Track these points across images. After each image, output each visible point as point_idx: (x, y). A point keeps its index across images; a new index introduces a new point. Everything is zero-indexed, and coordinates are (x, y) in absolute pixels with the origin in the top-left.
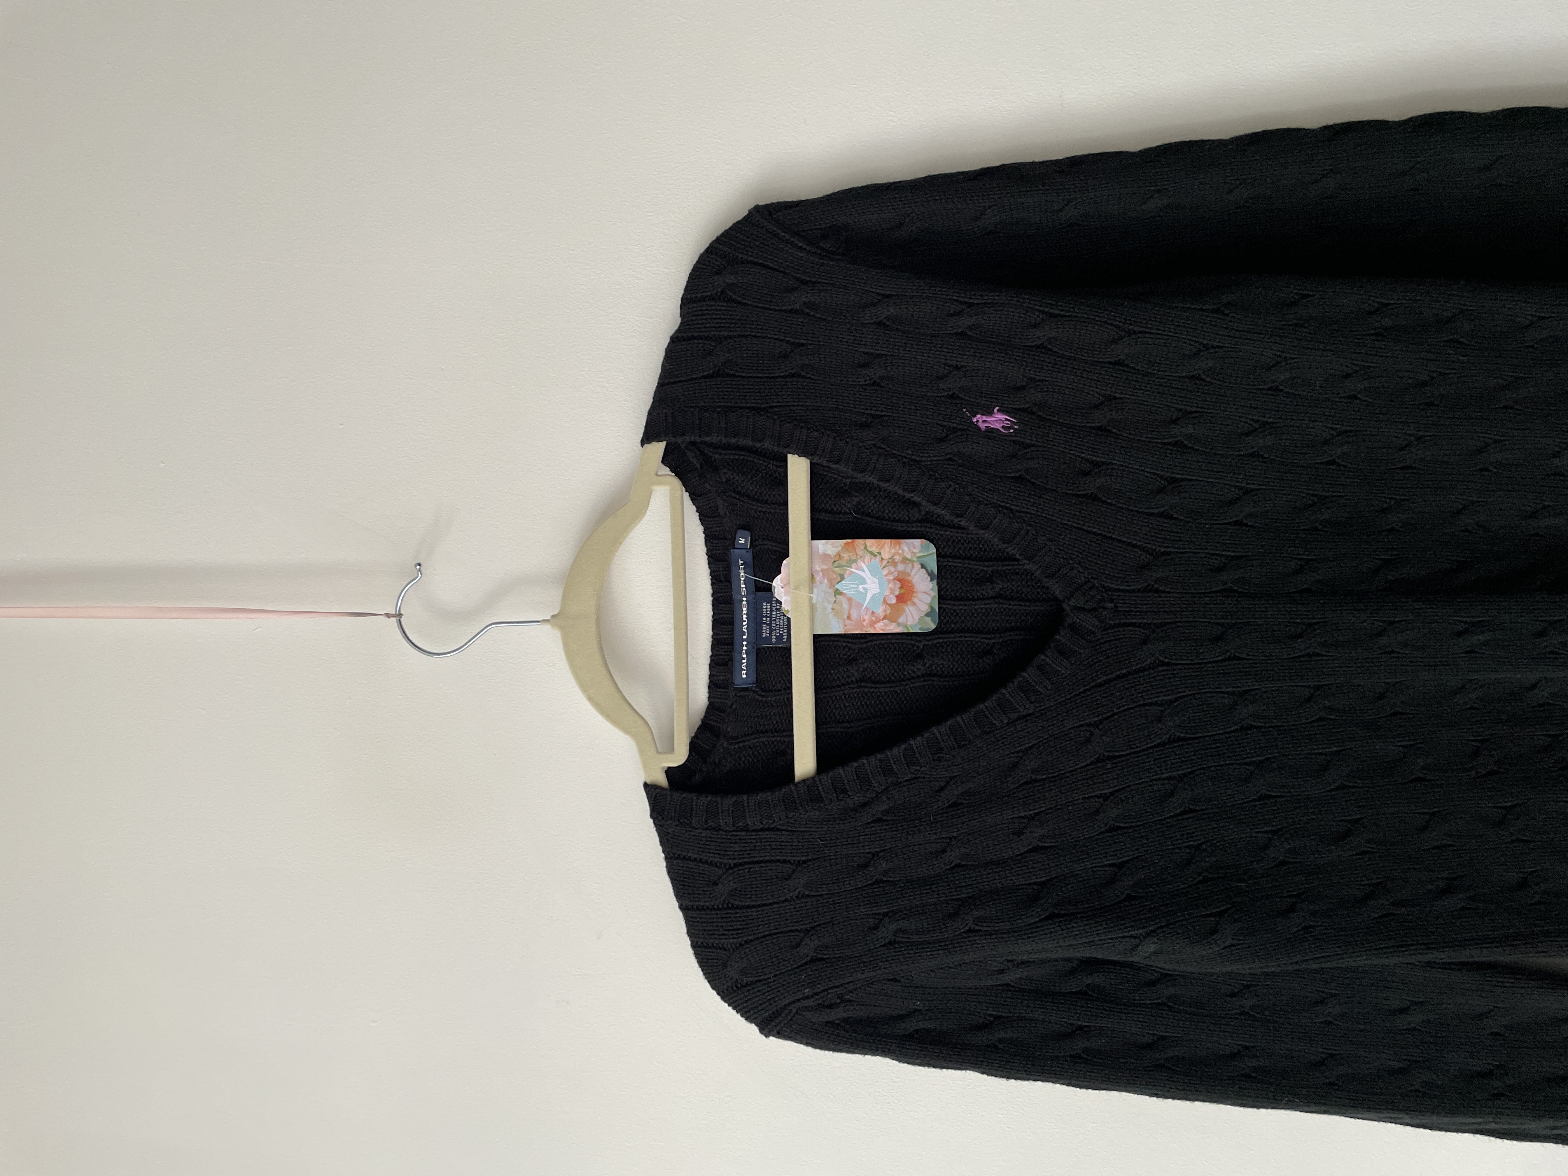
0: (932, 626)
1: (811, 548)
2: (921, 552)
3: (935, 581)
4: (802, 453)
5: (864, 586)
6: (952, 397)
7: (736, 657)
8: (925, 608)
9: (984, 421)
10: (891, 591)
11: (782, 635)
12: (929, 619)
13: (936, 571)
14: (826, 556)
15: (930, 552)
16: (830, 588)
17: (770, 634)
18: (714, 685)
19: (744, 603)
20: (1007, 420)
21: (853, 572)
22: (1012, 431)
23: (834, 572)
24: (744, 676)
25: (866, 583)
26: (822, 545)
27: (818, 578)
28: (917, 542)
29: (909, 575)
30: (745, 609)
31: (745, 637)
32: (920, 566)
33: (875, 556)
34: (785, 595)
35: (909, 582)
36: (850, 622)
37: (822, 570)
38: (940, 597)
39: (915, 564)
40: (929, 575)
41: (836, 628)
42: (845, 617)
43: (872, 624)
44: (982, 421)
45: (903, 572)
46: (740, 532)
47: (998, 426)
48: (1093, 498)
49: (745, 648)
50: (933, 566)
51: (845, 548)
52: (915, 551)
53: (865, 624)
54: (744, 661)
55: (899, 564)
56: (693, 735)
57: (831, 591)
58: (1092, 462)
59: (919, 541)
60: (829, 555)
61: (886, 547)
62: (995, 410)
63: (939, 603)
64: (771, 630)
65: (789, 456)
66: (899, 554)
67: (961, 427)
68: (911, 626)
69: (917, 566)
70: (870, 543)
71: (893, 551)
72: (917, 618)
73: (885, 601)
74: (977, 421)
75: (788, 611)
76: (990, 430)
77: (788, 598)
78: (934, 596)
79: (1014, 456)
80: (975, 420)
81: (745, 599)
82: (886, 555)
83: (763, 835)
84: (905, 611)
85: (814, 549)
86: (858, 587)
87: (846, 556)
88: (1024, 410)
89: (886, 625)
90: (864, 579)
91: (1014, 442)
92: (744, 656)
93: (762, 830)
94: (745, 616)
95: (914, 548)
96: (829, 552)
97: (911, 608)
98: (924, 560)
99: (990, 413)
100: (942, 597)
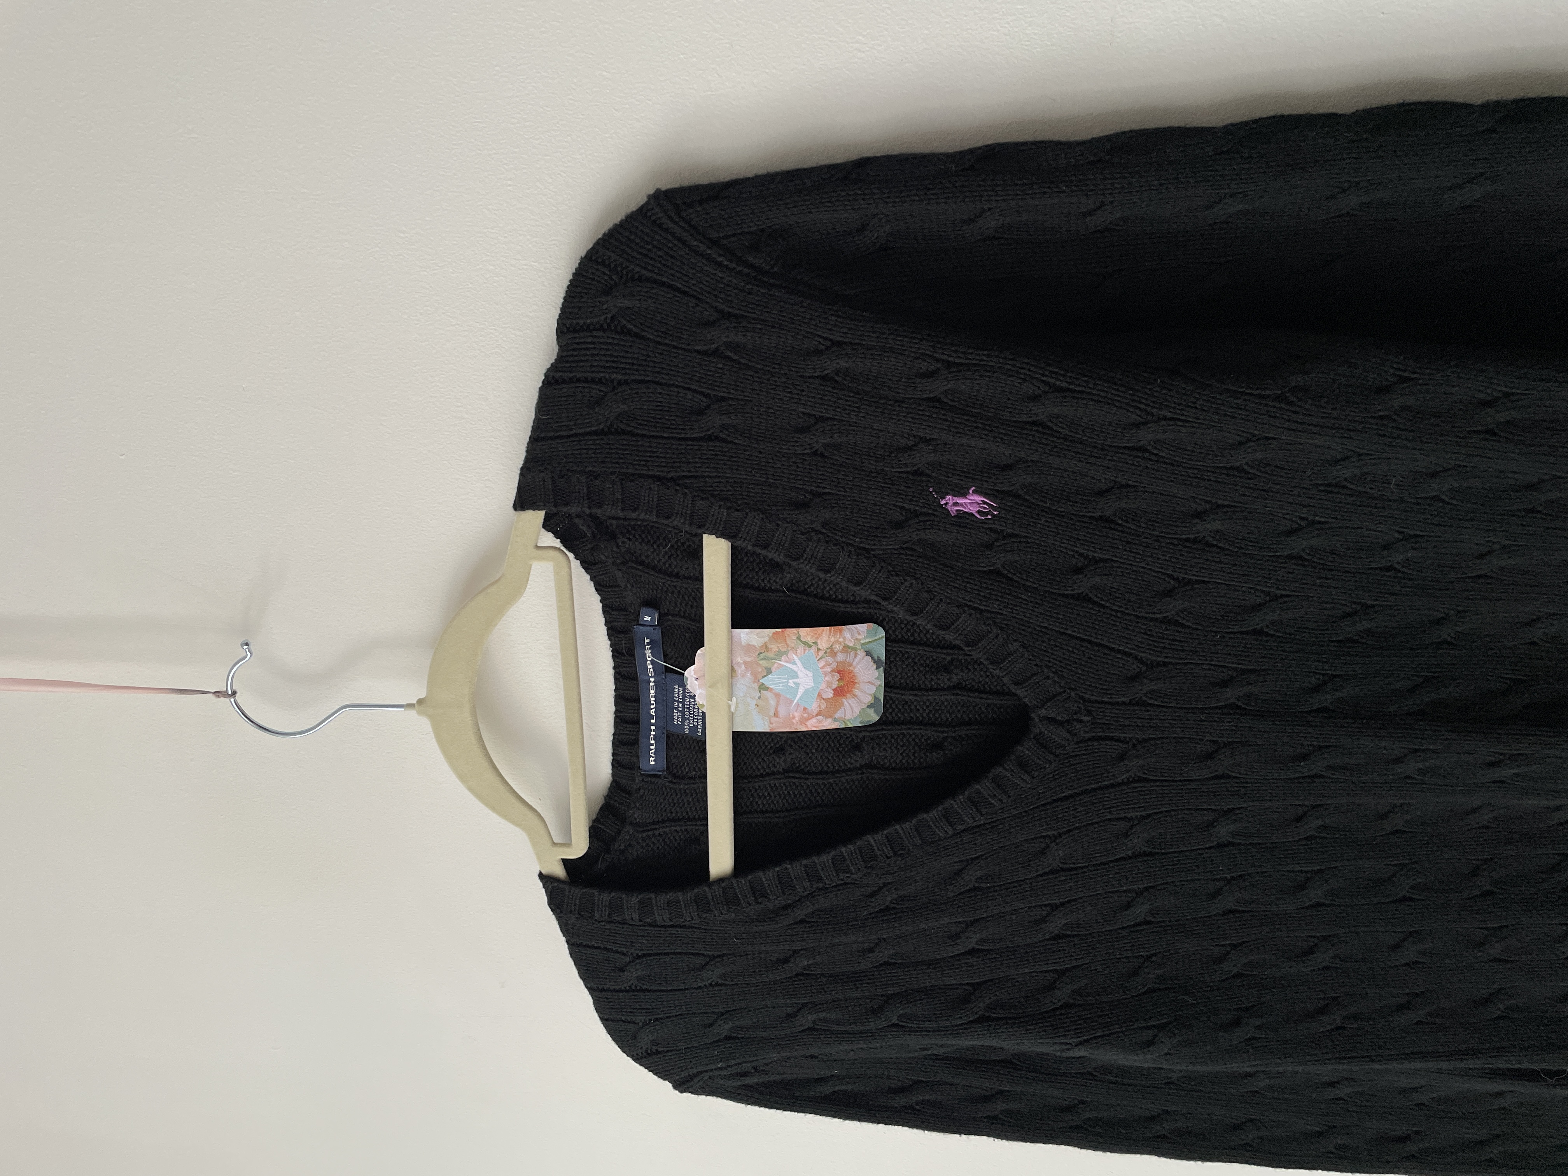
0: (875, 718)
1: (731, 638)
2: (867, 637)
3: (882, 669)
4: (720, 534)
5: (795, 680)
6: (916, 473)
7: (642, 741)
8: (868, 699)
9: (956, 504)
10: (827, 684)
11: (695, 727)
12: (871, 712)
13: (883, 658)
14: (749, 648)
15: (878, 637)
16: (754, 682)
17: (683, 722)
18: (616, 764)
19: (652, 684)
20: (984, 503)
21: (782, 665)
22: (989, 517)
23: (759, 665)
24: (653, 763)
25: (797, 677)
26: (746, 635)
27: (740, 670)
28: (863, 627)
29: (851, 665)
30: (652, 691)
31: (653, 721)
32: (864, 653)
33: (810, 646)
34: (699, 688)
35: (850, 672)
36: (776, 719)
37: (745, 663)
38: (886, 685)
39: (859, 652)
40: (875, 662)
41: (759, 725)
42: (772, 713)
43: (803, 721)
44: (954, 504)
45: (843, 663)
46: (643, 610)
47: (973, 509)
48: (1083, 598)
49: (653, 733)
50: (881, 652)
51: (774, 637)
52: (859, 637)
53: (794, 721)
54: (652, 747)
55: (839, 654)
56: (594, 817)
57: (756, 686)
58: (1086, 557)
59: (865, 625)
60: (754, 646)
61: (825, 636)
62: (971, 491)
63: (885, 691)
64: (684, 719)
65: (705, 536)
66: (840, 643)
67: (925, 510)
68: (849, 720)
69: (861, 654)
70: (805, 633)
71: (832, 639)
72: (857, 711)
73: (819, 695)
74: (946, 504)
75: (703, 706)
76: (962, 515)
77: (703, 692)
78: (880, 685)
79: (990, 546)
80: (943, 502)
81: (652, 680)
82: (823, 644)
83: (673, 931)
84: (842, 704)
85: (735, 639)
86: (788, 682)
87: (774, 647)
88: (1008, 493)
89: (820, 722)
90: (796, 672)
91: (991, 529)
92: (653, 742)
93: (671, 926)
94: (653, 699)
95: (859, 634)
96: (754, 643)
97: (852, 701)
98: (869, 647)
99: (964, 495)
100: (888, 685)
